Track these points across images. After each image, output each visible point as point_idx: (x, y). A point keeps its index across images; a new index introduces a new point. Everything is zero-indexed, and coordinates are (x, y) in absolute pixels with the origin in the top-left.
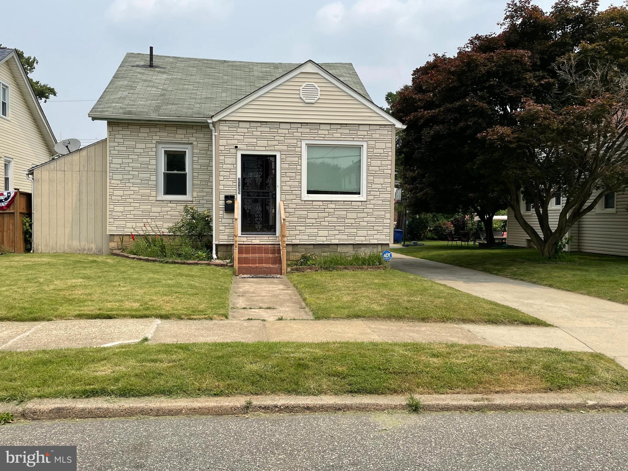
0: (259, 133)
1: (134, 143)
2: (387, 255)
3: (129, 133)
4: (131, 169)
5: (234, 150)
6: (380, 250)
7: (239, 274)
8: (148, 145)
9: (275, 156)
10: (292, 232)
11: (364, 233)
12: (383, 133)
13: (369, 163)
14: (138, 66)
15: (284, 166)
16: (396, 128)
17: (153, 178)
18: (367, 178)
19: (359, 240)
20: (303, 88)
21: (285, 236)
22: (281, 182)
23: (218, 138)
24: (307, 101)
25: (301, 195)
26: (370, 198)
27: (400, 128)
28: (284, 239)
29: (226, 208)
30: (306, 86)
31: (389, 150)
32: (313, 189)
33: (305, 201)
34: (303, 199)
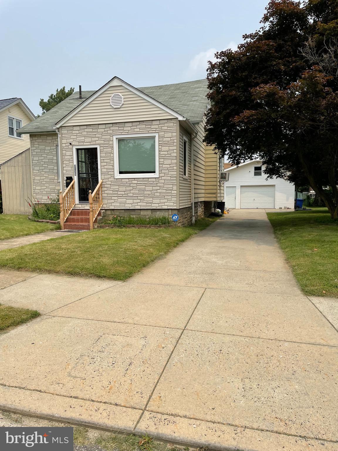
0: (85, 133)
1: (44, 147)
2: (175, 217)
3: (41, 141)
4: (43, 163)
5: (70, 146)
6: (170, 214)
7: (64, 229)
8: (52, 148)
9: (96, 148)
10: (109, 201)
11: (158, 201)
12: (170, 125)
13: (160, 149)
14: (73, 99)
15: (103, 155)
16: (179, 121)
17: (56, 168)
18: (159, 160)
19: (154, 206)
20: (112, 98)
21: (92, 204)
22: (101, 166)
23: (62, 139)
24: (115, 107)
25: (114, 175)
26: (161, 175)
27: (182, 120)
28: (91, 206)
29: (66, 185)
30: (113, 96)
31: (174, 138)
32: (123, 171)
33: (117, 179)
34: (116, 178)
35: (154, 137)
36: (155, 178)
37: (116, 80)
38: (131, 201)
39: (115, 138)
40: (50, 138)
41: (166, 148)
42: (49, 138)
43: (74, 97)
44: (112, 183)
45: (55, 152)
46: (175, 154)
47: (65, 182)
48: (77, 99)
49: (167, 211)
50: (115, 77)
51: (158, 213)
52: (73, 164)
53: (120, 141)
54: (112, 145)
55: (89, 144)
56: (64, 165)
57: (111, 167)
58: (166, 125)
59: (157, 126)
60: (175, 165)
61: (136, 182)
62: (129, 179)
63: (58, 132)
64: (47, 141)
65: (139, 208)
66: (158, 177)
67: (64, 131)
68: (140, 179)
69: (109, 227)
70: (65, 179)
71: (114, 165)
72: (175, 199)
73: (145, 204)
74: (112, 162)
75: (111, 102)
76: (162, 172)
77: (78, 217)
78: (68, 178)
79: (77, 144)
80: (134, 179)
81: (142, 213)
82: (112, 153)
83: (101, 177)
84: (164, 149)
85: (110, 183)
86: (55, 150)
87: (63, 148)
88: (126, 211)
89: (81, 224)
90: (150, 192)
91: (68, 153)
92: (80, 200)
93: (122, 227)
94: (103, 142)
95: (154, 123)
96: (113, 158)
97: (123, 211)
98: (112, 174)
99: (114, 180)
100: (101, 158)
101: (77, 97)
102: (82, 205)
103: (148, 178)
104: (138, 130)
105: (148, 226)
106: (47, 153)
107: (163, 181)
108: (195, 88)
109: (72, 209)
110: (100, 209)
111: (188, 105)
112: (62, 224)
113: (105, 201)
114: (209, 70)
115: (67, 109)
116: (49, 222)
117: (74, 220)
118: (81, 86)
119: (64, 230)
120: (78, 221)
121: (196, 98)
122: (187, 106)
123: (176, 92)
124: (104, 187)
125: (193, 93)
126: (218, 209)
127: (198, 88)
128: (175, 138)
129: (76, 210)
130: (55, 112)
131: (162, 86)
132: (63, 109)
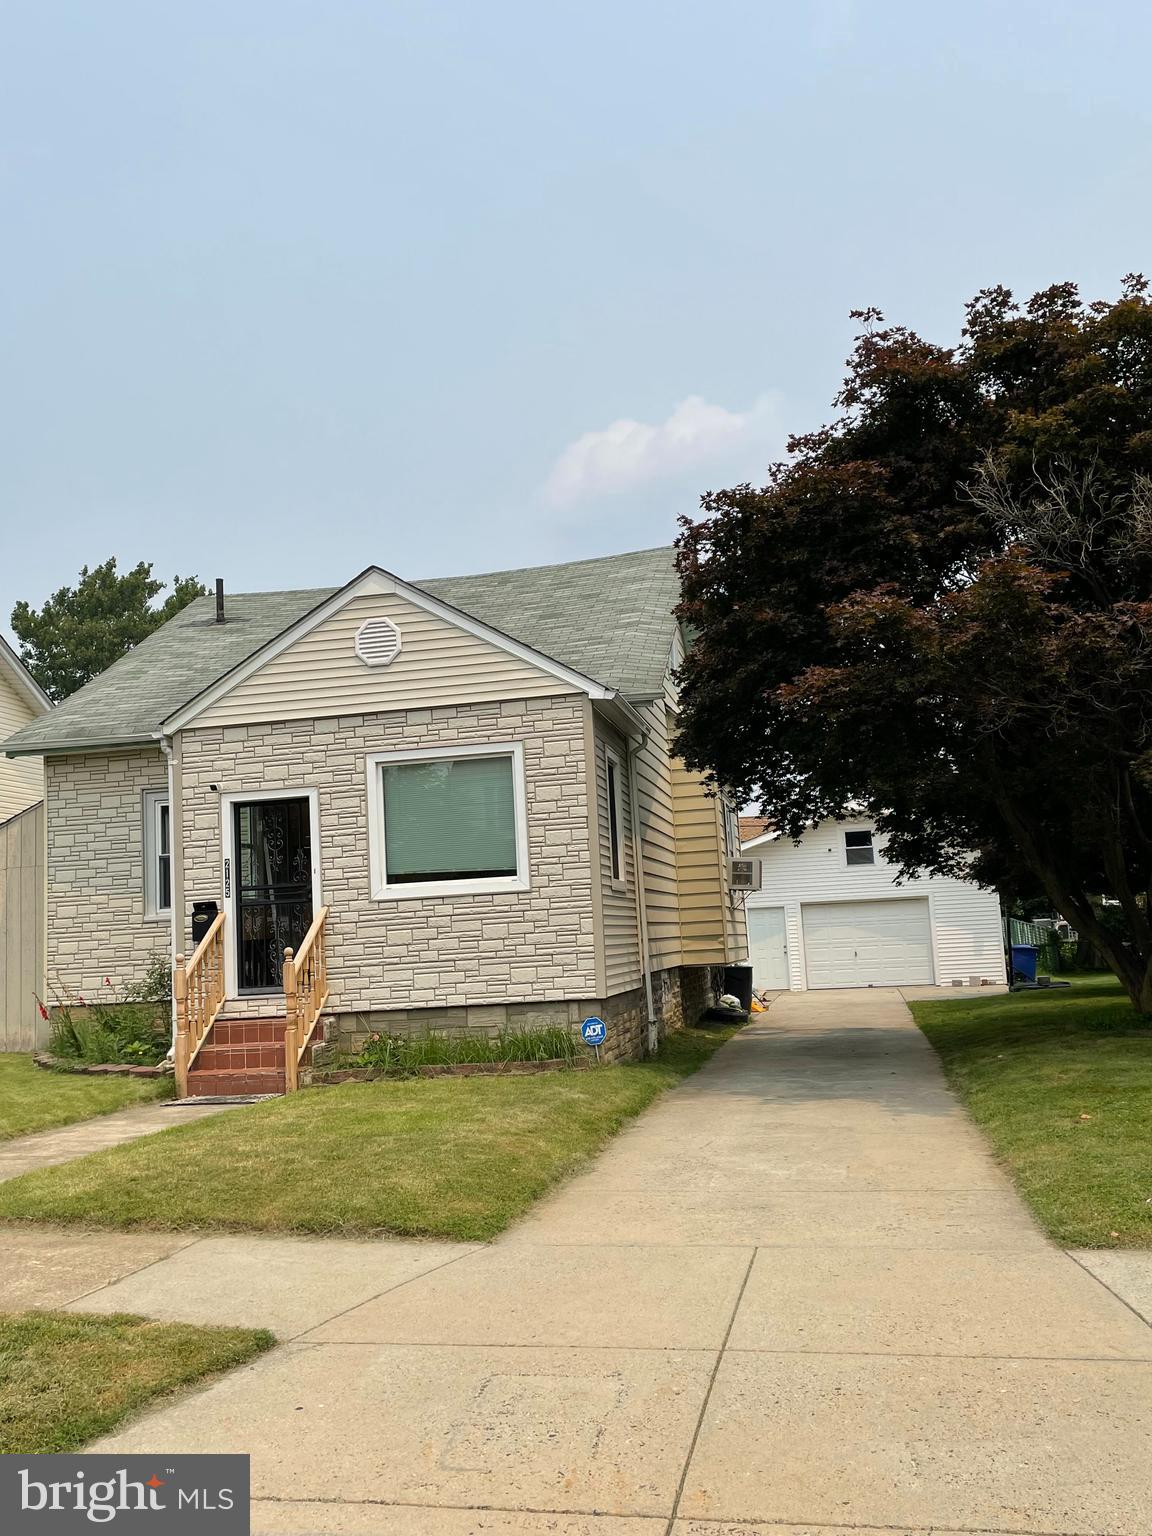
0: (268, 750)
1: (97, 797)
2: (594, 1030)
3: (86, 776)
4: (91, 855)
5: (214, 796)
6: (575, 1017)
7: (190, 1094)
8: (126, 799)
9: (306, 799)
10: (351, 983)
11: (529, 973)
12: (562, 716)
13: (530, 795)
14: (193, 624)
15: (327, 820)
16: (592, 700)
17: (137, 871)
18: (528, 832)
19: (516, 993)
20: (362, 634)
21: (292, 996)
22: (322, 860)
23: (181, 771)
24: (371, 662)
25: (369, 888)
26: (539, 881)
27: (602, 698)
28: (292, 1003)
29: (193, 933)
30: (367, 628)
31: (578, 757)
32: (402, 872)
33: (379, 902)
34: (375, 899)
35: (506, 759)
36: (518, 893)
37: (374, 577)
38: (432, 979)
39: (371, 762)
40: (122, 766)
41: (554, 792)
42: (114, 766)
43: (198, 618)
44: (362, 918)
45: (137, 816)
46: (583, 811)
47: (189, 921)
48: (208, 623)
49: (563, 1007)
50: (373, 567)
51: (531, 1015)
52: (221, 856)
53: (387, 770)
54: (363, 787)
55: (280, 784)
56: (188, 863)
57: (359, 861)
58: (547, 714)
59: (517, 721)
60: (585, 847)
61: (448, 909)
62: (422, 899)
63: (168, 750)
64: (109, 777)
65: (460, 1001)
66: (527, 888)
67: (190, 746)
68: (463, 900)
69: (356, 1077)
70: (191, 910)
71: (368, 854)
72: (590, 964)
73: (482, 987)
74: (361, 844)
75: (358, 647)
76: (541, 872)
77: (238, 1047)
78: (199, 908)
79: (237, 786)
80: (440, 901)
81: (473, 1020)
82: (364, 812)
83: (322, 896)
84: (543, 792)
85: (354, 916)
86: (138, 807)
87: (184, 802)
88: (413, 1015)
89: (253, 1071)
90: (499, 944)
91: (203, 820)
92: (241, 985)
93: (406, 1074)
94: (329, 777)
95: (507, 709)
96: (364, 830)
97: (403, 1016)
98: (362, 885)
99: (369, 906)
100: (323, 834)
101: (205, 617)
102: (251, 1003)
103: (492, 894)
104: (453, 733)
105: (501, 1066)
106: (108, 820)
107: (545, 903)
108: (626, 581)
109: (216, 1021)
110: (318, 1013)
111: (610, 641)
112: (181, 1076)
113: (338, 984)
114: (682, 543)
115: (175, 661)
116: (133, 1073)
117: (222, 1060)
118: (222, 580)
119: (190, 1100)
120: (237, 1061)
121: (634, 617)
122: (604, 643)
123: (558, 594)
124: (332, 932)
125: (621, 600)
126: (729, 996)
127: (634, 580)
128: (582, 757)
129: (229, 1024)
130: (133, 673)
131: (508, 572)
132: (162, 660)
